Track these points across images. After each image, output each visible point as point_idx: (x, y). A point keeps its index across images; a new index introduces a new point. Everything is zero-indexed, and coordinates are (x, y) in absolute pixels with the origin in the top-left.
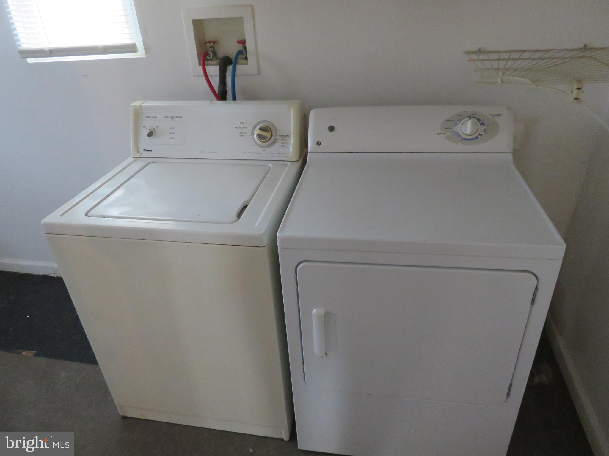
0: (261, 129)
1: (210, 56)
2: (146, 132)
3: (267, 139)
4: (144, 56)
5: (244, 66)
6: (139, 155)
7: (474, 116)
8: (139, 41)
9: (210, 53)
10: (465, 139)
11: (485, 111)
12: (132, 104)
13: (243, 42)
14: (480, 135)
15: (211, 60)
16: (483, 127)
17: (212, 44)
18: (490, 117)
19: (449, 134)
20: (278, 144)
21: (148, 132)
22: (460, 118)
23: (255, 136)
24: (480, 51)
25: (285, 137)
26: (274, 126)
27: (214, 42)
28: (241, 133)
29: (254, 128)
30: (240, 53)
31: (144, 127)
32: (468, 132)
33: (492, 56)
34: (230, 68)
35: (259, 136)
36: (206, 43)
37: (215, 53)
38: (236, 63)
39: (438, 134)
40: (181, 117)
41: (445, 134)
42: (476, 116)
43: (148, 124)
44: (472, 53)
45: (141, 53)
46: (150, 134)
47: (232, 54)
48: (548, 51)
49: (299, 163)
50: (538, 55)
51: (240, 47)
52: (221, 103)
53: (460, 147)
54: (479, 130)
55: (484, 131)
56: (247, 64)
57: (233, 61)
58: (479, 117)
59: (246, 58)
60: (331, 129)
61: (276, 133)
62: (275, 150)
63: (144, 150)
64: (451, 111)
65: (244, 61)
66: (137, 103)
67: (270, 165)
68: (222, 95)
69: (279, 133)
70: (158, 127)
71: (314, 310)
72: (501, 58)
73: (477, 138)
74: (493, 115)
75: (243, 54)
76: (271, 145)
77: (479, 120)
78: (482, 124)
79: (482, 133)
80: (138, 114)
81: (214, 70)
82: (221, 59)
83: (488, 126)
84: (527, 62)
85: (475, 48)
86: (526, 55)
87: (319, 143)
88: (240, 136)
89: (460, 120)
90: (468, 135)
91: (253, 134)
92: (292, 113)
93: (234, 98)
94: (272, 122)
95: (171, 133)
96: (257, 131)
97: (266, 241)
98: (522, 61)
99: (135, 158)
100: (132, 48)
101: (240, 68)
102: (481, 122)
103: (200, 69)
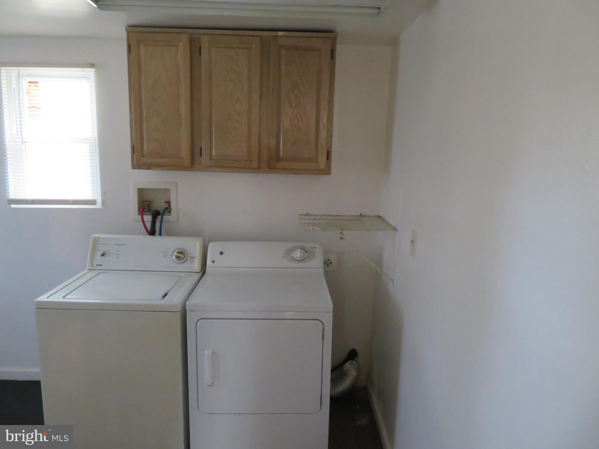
0: (178, 253)
1: (146, 209)
2: (100, 254)
3: (182, 259)
4: (101, 207)
5: (169, 216)
6: (93, 268)
7: (302, 248)
8: (99, 198)
9: (147, 208)
10: (297, 260)
11: (308, 245)
12: (92, 236)
13: (169, 203)
14: (305, 258)
15: (146, 212)
16: (307, 254)
17: (148, 202)
18: (311, 248)
19: (288, 257)
20: (188, 262)
21: (102, 253)
22: (295, 248)
23: (174, 257)
24: (307, 215)
25: (192, 258)
26: (186, 252)
27: (149, 202)
28: (165, 255)
29: (174, 252)
30: (166, 209)
31: (99, 250)
32: (298, 256)
33: (313, 217)
34: (159, 217)
35: (177, 257)
36: (144, 202)
37: (149, 208)
38: (163, 214)
39: (283, 257)
40: (126, 245)
41: (286, 257)
42: (303, 248)
43: (102, 249)
44: (303, 215)
45: (99, 205)
46: (103, 255)
47: (161, 209)
48: (341, 216)
49: (201, 274)
50: (324, 217)
51: (167, 206)
52: (151, 237)
53: (295, 265)
54: (305, 256)
55: (308, 256)
56: (170, 215)
57: (162, 214)
58: (304, 249)
59: (170, 212)
60: (221, 253)
61: (187, 255)
62: (186, 266)
63: (97, 265)
64: (290, 245)
65: (169, 214)
66: (96, 235)
67: (182, 275)
68: (152, 233)
69: (189, 256)
70: (109, 250)
71: (206, 352)
72: (310, 218)
73: (303, 260)
74: (312, 248)
75: (168, 210)
76: (184, 262)
77: (304, 250)
78: (306, 252)
79: (306, 257)
80: (96, 242)
81: (148, 218)
82: (154, 212)
83: (309, 253)
84: (323, 220)
85: (305, 213)
86: (318, 217)
87: (213, 262)
88: (164, 257)
89: (294, 250)
90: (298, 258)
91: (172, 256)
92: (198, 243)
93: (160, 235)
94: (185, 249)
95: (117, 254)
96: (175, 254)
97: (179, 309)
98: (320, 220)
99: (89, 270)
100: (93, 202)
101: (166, 218)
102: (306, 251)
103: (140, 217)
